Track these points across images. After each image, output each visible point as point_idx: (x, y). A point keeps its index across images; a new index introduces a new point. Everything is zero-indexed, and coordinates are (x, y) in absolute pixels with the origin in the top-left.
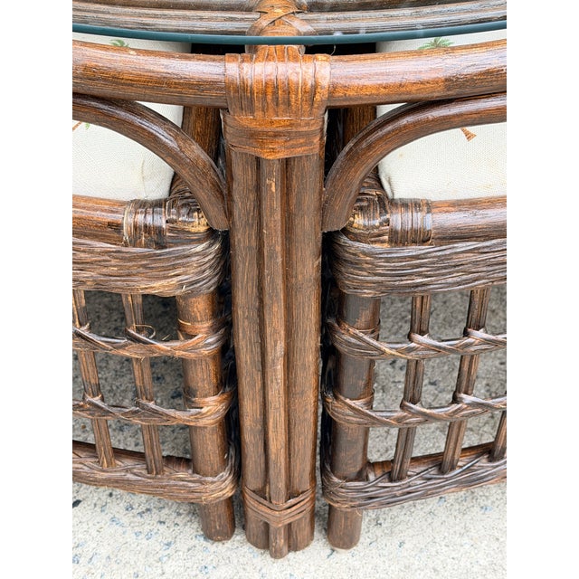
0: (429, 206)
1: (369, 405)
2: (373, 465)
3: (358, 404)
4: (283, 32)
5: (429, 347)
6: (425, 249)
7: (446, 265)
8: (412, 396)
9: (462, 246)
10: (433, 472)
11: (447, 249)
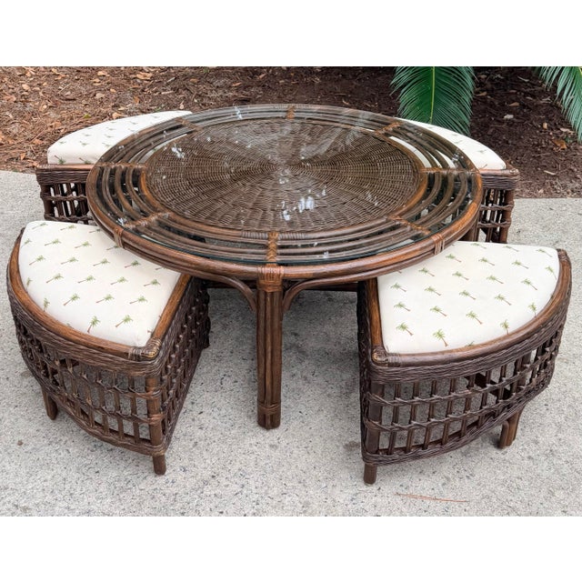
0: (400, 355)
1: (381, 423)
2: (381, 450)
3: (376, 423)
4: (273, 260)
5: (400, 402)
6: (399, 369)
7: (405, 374)
8: (395, 420)
9: (410, 368)
10: (402, 453)
11: (406, 369)
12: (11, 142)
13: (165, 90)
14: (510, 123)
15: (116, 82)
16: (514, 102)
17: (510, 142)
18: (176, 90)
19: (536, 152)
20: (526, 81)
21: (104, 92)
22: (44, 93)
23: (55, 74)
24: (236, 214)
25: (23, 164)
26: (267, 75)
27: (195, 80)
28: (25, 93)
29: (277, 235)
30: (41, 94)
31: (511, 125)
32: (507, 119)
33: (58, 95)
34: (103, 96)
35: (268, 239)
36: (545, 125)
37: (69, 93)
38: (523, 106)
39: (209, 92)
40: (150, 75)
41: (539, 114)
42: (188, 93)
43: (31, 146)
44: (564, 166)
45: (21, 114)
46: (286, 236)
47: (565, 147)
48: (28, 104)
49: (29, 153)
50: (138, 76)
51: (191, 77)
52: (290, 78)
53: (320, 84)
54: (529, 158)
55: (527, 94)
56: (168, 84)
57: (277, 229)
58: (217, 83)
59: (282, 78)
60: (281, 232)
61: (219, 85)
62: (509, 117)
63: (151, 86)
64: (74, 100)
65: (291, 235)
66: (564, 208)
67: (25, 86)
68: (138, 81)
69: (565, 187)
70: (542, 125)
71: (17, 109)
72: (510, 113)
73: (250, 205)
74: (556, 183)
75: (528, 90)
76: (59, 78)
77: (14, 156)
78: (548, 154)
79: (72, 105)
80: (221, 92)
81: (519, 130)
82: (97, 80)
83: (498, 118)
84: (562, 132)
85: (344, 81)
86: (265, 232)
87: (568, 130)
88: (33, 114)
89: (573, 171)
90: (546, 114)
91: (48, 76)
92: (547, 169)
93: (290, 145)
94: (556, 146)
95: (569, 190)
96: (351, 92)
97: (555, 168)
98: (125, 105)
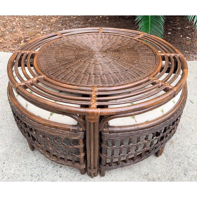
0: (115, 127)
2: (107, 163)
3: (105, 155)
5: (115, 147)
6: (114, 134)
8: (113, 154)
10: (116, 165)
11: (117, 134)
12: (5, 42)
13: (59, 25)
14: (170, 35)
15: (44, 22)
16: (170, 28)
17: (172, 41)
18: (62, 25)
19: (181, 45)
20: (172, 22)
21: (39, 25)
22: (20, 26)
23: (25, 20)
24: (76, 76)
25: (8, 49)
26: (92, 20)
27: (69, 22)
28: (14, 26)
29: (96, 88)
30: (19, 26)
31: (170, 36)
32: (169, 34)
33: (24, 26)
34: (39, 26)
35: (91, 91)
36: (181, 36)
37: (28, 26)
38: (173, 30)
39: (73, 25)
40: (55, 20)
41: (179, 32)
42: (66, 25)
43: (11, 43)
44: (191, 50)
45: (11, 32)
46: (101, 89)
47: (189, 43)
48: (14, 29)
49: (10, 45)
50: (51, 20)
51: (67, 20)
52: (99, 21)
53: (108, 23)
54: (179, 47)
55: (173, 26)
56: (60, 23)
57: (96, 85)
58: (76, 22)
59: (96, 21)
60: (98, 87)
61: (76, 23)
62: (170, 33)
63: (55, 23)
64: (29, 28)
65: (103, 89)
66: (195, 65)
67: (14, 24)
68: (51, 22)
69: (193, 57)
70: (180, 36)
71: (10, 31)
72: (170, 32)
73: (83, 71)
74: (190, 56)
75: (173, 25)
76: (26, 21)
77: (5, 46)
78: (185, 45)
79: (28, 29)
80: (77, 25)
81: (173, 37)
82: (38, 22)
83: (166, 34)
84: (187, 38)
85: (116, 22)
86: (90, 87)
87: (189, 38)
88: (15, 32)
89: (194, 51)
90: (181, 32)
91: (23, 21)
92: (186, 51)
93: (101, 43)
94: (186, 43)
95: (194, 58)
96: (118, 25)
97: (188, 50)
98: (45, 29)
